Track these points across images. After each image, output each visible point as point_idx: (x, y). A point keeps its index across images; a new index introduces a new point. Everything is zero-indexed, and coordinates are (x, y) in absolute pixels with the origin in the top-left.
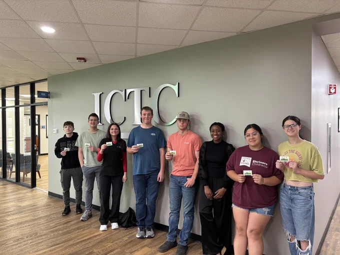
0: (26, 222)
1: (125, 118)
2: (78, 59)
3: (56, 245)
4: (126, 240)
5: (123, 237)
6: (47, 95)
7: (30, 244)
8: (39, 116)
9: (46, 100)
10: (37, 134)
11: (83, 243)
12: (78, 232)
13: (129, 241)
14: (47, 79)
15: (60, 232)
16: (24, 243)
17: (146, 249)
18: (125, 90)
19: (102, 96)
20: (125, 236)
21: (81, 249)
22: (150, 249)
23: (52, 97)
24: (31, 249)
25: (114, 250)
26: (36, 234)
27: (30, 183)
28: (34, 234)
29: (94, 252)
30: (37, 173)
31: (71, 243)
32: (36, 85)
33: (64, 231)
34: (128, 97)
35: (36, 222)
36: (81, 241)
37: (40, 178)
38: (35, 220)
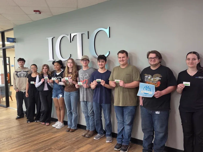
0: (3, 129)
1: (71, 55)
2: (35, 11)
3: (25, 144)
4: (74, 140)
5: (72, 138)
6: (13, 40)
7: (7, 144)
8: (9, 58)
9: (13, 44)
10: (8, 71)
11: (44, 143)
12: (40, 136)
13: (76, 140)
14: (13, 29)
15: (28, 136)
16: (2, 144)
17: (88, 146)
18: (70, 34)
19: (54, 39)
20: (73, 138)
21: (43, 146)
22: (91, 146)
23: (17, 42)
24: (7, 147)
25: (66, 146)
26: (10, 137)
27: (5, 104)
28: (9, 138)
29: (52, 148)
30: (10, 97)
31: (36, 142)
32: (6, 34)
33: (30, 135)
34: (72, 40)
35: (10, 129)
36: (43, 141)
37: (12, 100)
38: (9, 128)
